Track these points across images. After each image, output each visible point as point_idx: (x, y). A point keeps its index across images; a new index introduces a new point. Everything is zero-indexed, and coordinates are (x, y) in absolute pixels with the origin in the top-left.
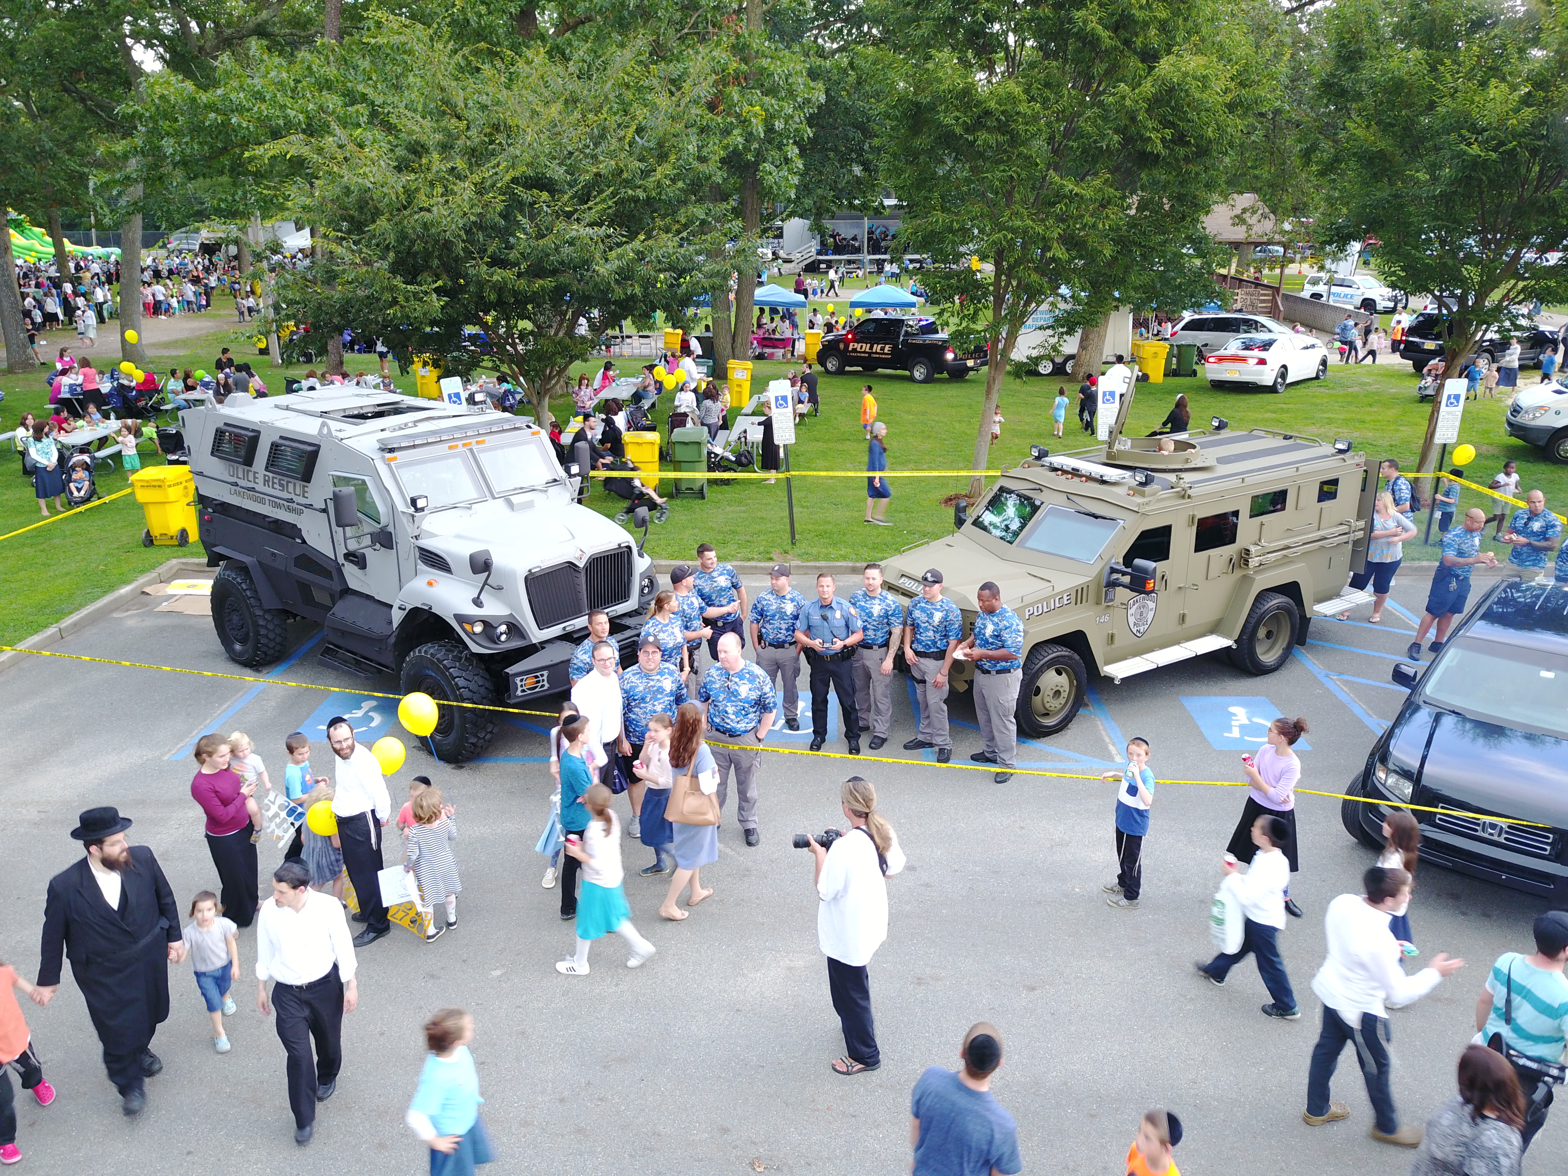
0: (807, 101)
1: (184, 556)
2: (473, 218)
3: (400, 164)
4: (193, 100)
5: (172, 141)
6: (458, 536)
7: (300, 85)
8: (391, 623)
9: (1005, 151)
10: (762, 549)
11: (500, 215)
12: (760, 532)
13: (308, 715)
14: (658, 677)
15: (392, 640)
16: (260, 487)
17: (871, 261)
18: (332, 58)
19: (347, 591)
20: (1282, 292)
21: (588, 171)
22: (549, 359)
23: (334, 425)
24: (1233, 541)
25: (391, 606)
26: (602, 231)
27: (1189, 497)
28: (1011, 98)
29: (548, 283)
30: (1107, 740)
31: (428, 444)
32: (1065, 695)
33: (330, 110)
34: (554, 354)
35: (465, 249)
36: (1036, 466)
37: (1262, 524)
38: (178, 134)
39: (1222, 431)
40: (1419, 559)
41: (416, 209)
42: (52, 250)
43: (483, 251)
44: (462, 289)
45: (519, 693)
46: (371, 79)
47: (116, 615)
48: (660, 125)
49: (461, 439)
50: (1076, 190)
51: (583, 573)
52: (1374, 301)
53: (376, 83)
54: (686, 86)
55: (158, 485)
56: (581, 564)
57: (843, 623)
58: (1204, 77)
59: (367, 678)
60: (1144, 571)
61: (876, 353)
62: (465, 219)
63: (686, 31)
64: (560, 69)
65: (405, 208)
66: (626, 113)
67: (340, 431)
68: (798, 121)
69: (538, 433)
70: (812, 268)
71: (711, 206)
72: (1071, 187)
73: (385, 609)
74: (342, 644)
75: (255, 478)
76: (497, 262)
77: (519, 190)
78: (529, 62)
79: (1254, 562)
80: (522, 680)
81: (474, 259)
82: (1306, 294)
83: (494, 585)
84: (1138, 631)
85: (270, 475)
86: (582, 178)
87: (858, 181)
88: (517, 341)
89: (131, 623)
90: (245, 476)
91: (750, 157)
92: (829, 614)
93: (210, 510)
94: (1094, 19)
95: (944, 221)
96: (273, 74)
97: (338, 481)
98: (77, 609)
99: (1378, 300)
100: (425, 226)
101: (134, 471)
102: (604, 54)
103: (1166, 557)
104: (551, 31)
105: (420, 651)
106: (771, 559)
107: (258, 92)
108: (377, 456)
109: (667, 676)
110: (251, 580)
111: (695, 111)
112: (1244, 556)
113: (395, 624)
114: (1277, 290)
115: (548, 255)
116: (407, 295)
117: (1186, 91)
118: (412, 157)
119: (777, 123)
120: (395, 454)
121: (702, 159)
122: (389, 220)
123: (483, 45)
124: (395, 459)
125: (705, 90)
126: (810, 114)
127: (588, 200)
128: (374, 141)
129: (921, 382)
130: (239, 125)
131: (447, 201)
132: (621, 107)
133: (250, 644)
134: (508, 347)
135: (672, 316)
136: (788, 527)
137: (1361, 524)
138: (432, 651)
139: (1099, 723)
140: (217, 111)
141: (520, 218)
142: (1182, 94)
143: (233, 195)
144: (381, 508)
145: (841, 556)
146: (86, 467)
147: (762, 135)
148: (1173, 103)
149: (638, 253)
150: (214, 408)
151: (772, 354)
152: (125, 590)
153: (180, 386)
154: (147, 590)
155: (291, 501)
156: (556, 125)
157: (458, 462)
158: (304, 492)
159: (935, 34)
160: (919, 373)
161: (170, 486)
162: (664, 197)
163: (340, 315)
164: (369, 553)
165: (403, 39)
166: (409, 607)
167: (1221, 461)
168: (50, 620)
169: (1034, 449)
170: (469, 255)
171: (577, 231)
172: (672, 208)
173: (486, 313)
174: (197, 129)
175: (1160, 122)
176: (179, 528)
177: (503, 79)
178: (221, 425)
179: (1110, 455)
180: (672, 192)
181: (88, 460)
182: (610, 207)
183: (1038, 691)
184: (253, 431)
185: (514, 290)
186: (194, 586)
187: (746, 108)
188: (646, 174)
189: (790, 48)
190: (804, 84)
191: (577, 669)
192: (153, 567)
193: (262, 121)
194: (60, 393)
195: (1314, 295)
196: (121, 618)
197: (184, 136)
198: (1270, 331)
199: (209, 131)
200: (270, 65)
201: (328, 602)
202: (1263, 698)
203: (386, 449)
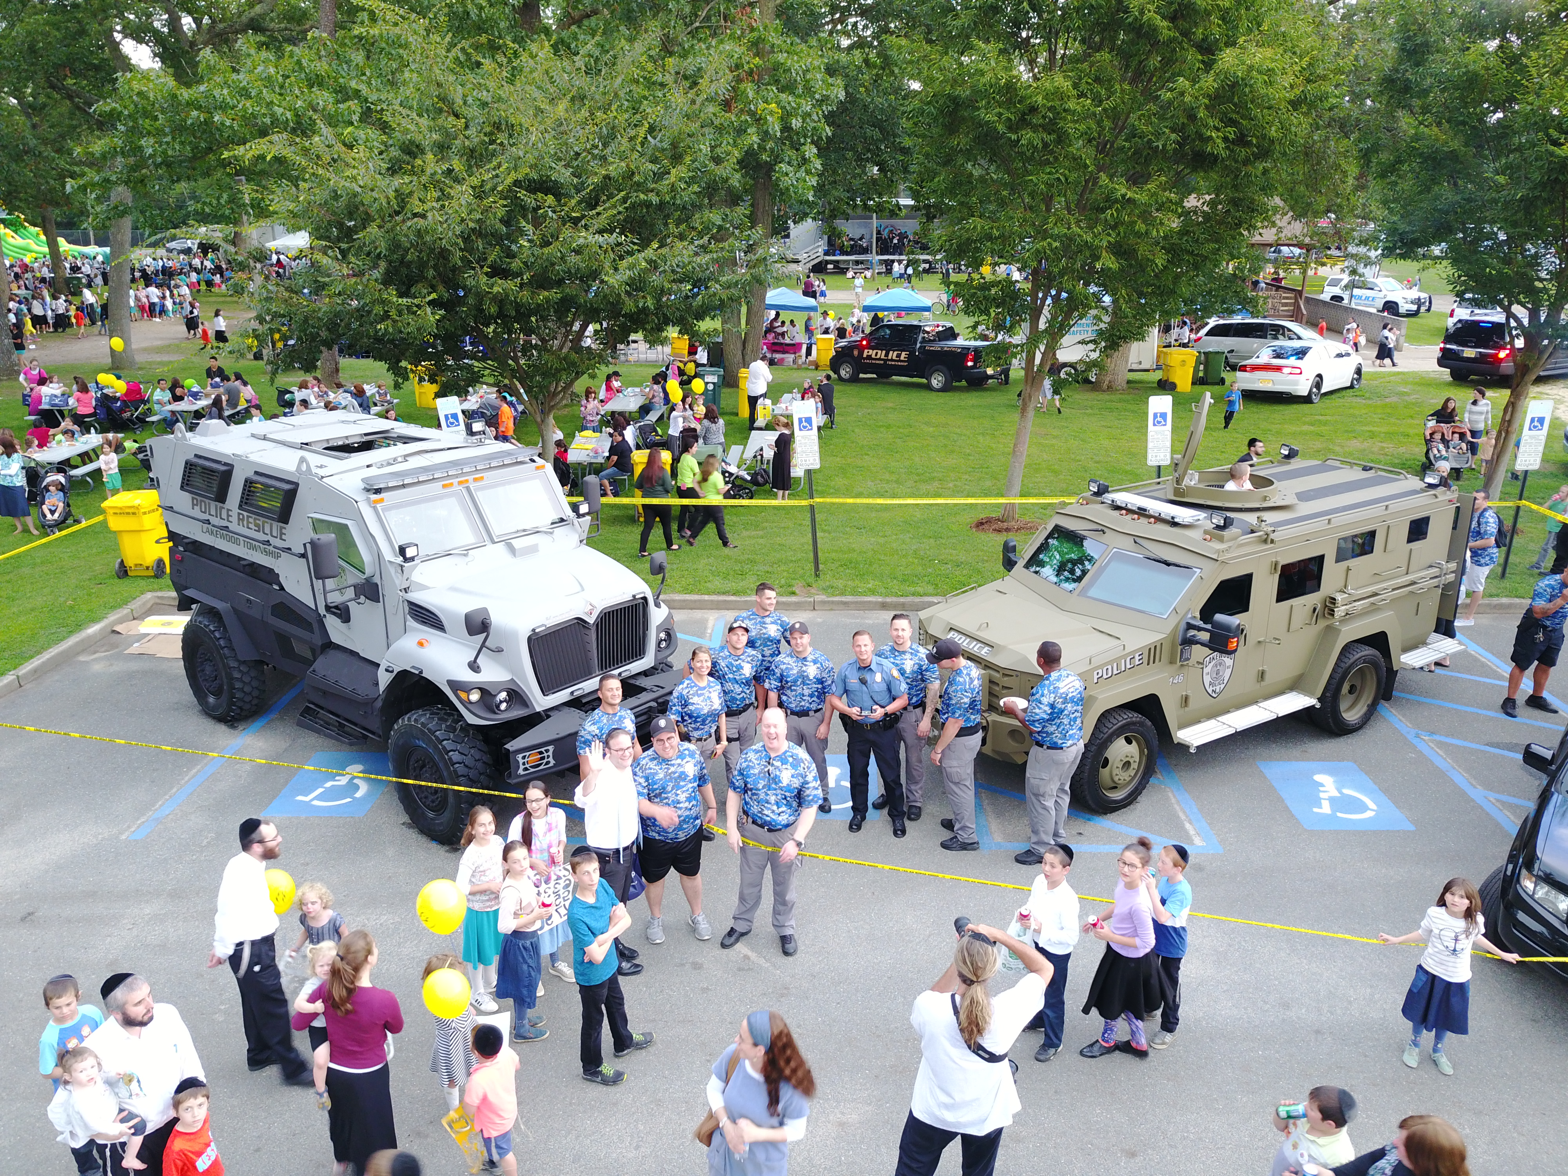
0: (825, 99)
1: (160, 589)
2: (471, 225)
3: (393, 166)
4: (174, 96)
5: (152, 140)
6: (453, 589)
7: (288, 81)
8: (377, 684)
9: (1052, 152)
10: (783, 581)
11: (501, 221)
12: (780, 561)
13: (287, 782)
14: (679, 761)
15: (379, 704)
16: (234, 527)
17: (882, 262)
18: (323, 53)
19: (329, 645)
20: (1305, 295)
21: (596, 174)
22: (554, 375)
23: (314, 460)
24: (1317, 588)
25: (378, 665)
26: (613, 238)
27: (1272, 541)
28: (1058, 94)
29: (554, 294)
30: (1181, 815)
31: (419, 482)
32: (1135, 766)
33: (320, 107)
34: (558, 371)
35: (462, 259)
36: (1096, 502)
37: (1348, 569)
38: (159, 133)
39: (1292, 461)
40: (1497, 596)
41: (409, 215)
42: (46, 250)
43: (482, 260)
44: (460, 301)
45: (521, 772)
46: (364, 74)
47: (82, 658)
48: (675, 124)
49: (456, 476)
50: (1129, 195)
51: (594, 629)
52: (1396, 304)
53: (370, 78)
54: (703, 83)
55: (132, 512)
56: (591, 620)
57: (884, 687)
58: (1269, 70)
59: (351, 744)
60: (1226, 628)
61: (892, 360)
62: (463, 226)
63: (697, 24)
64: (566, 63)
65: (398, 213)
66: (636, 110)
67: (321, 467)
68: (816, 119)
69: (543, 467)
70: (819, 268)
71: (728, 211)
72: (1123, 191)
73: (370, 668)
74: (322, 703)
75: (228, 516)
76: (498, 272)
77: (522, 194)
78: (533, 56)
79: (1340, 612)
80: (524, 758)
81: (474, 269)
82: (1326, 297)
83: (493, 648)
84: (1214, 691)
85: (245, 514)
86: (590, 181)
87: (874, 181)
88: (520, 354)
89: (97, 667)
90: (218, 515)
91: (764, 157)
92: (868, 677)
93: (181, 549)
94: (1152, 8)
95: (983, 227)
96: (260, 69)
97: (317, 525)
98: (38, 653)
99: (1401, 303)
100: (419, 233)
101: (115, 492)
102: (613, 48)
103: (1246, 609)
104: (554, 27)
105: (409, 719)
106: (793, 593)
107: (244, 88)
108: (360, 497)
109: (688, 759)
110: (225, 628)
111: (711, 109)
112: (1330, 606)
113: (383, 686)
114: (1300, 293)
115: (553, 264)
116: (400, 308)
117: (1251, 86)
118: (407, 158)
119: (794, 121)
120: (383, 495)
121: (717, 160)
122: (380, 227)
123: (483, 39)
124: (382, 500)
125: (722, 86)
126: (829, 112)
127: (597, 204)
128: (367, 140)
129: (939, 390)
130: (222, 124)
131: (443, 206)
132: (630, 104)
133: (225, 697)
134: (510, 362)
135: (686, 330)
136: (811, 555)
137: (1453, 566)
138: (423, 720)
139: (1170, 794)
140: (199, 108)
141: (524, 224)
142: (1247, 90)
143: (218, 199)
144: (366, 556)
145: (870, 589)
146: (61, 488)
147: (778, 134)
148: (1236, 100)
149: (650, 262)
150: (184, 436)
151: (782, 360)
152: (93, 630)
153: (168, 395)
154: (117, 628)
155: (268, 543)
156: (562, 124)
157: (453, 501)
158: (282, 534)
159: (975, 23)
160: (937, 381)
161: (145, 513)
162: (678, 202)
163: (328, 329)
164: (352, 605)
165: (397, 30)
166: (397, 669)
167: (1304, 496)
168: (8, 666)
169: (1092, 484)
170: (468, 264)
171: (586, 238)
172: (686, 213)
173: (488, 326)
174: (179, 129)
175: (1221, 121)
176: (156, 557)
177: (505, 74)
178: (190, 456)
179: (1177, 492)
180: (687, 195)
181: (63, 480)
182: (619, 213)
183: (1106, 762)
184: (226, 464)
185: (515, 301)
186: (169, 624)
187: (762, 106)
188: (659, 176)
189: (806, 42)
190: (823, 81)
191: (585, 743)
192: (126, 603)
193: (248, 120)
194: (40, 403)
195: (1333, 298)
196: (87, 662)
197: (165, 135)
198: (1299, 338)
199: (191, 130)
200: (257, 59)
201: (308, 654)
202: (1350, 764)
203: (372, 490)
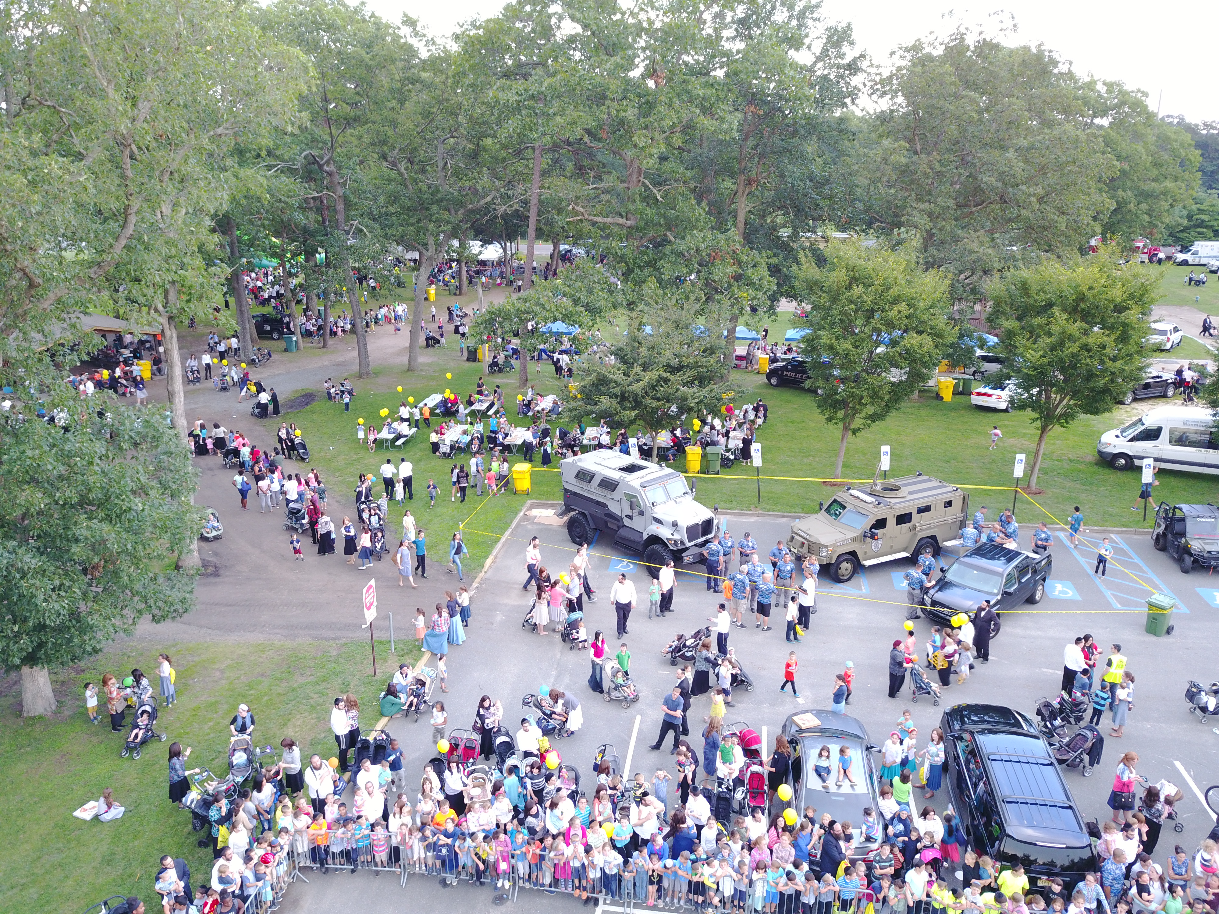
1: (531, 499)
10: (747, 505)
12: (745, 496)
15: (643, 543)
16: (592, 490)
19: (625, 526)
24: (910, 522)
25: (643, 533)
27: (894, 508)
30: (862, 585)
32: (849, 570)
36: (846, 493)
37: (921, 516)
45: (685, 562)
47: (522, 524)
49: (662, 482)
51: (701, 526)
55: (522, 473)
56: (700, 523)
73: (640, 533)
74: (621, 541)
75: (591, 487)
79: (918, 529)
83: (678, 530)
84: (875, 551)
85: (600, 488)
89: (529, 527)
90: (587, 486)
93: (569, 494)
103: (885, 528)
105: (652, 546)
106: (751, 510)
110: (586, 518)
112: (914, 527)
113: (644, 539)
120: (645, 488)
137: (962, 515)
138: (656, 547)
144: (642, 504)
151: (740, 365)
154: (526, 513)
155: (605, 496)
157: (661, 489)
158: (612, 495)
161: (526, 473)
164: (634, 516)
166: (649, 534)
167: (910, 493)
176: (527, 488)
178: (579, 469)
183: (840, 568)
184: (593, 473)
196: (525, 525)
201: (618, 529)
203: (643, 486)
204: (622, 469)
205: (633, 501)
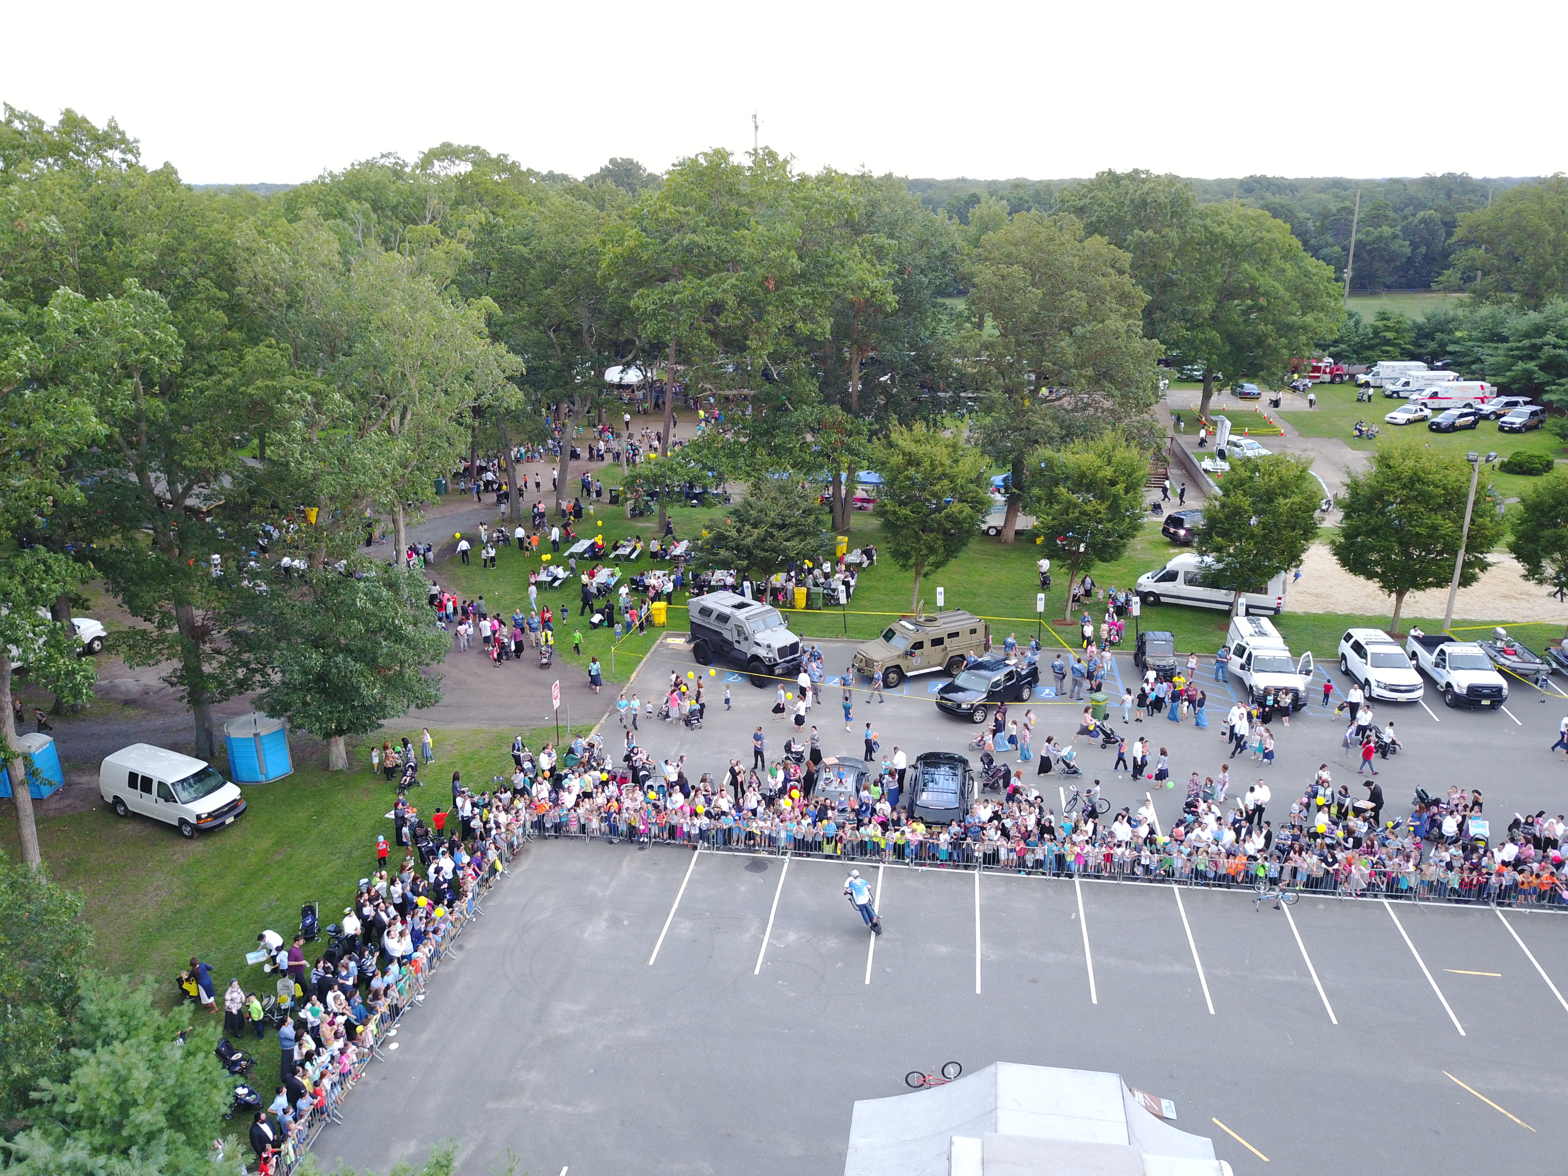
8: (747, 657)
10: (835, 634)
15: (745, 660)
16: (712, 622)
19: (733, 648)
24: (942, 644)
25: (748, 654)
27: (930, 633)
30: (905, 690)
32: (895, 679)
37: (951, 640)
51: (789, 647)
55: (659, 609)
56: (789, 645)
60: (916, 651)
75: (710, 620)
83: (771, 650)
84: (914, 666)
85: (716, 620)
103: (921, 648)
105: (752, 663)
106: (838, 638)
110: (706, 645)
112: (946, 648)
139: (903, 686)
145: (859, 637)
152: (658, 642)
154: (662, 642)
155: (720, 627)
158: (725, 625)
164: (741, 641)
166: (752, 654)
176: (663, 621)
178: (702, 607)
186: (674, 640)
201: (726, 649)
203: (747, 618)
204: (734, 607)
205: (740, 631)
